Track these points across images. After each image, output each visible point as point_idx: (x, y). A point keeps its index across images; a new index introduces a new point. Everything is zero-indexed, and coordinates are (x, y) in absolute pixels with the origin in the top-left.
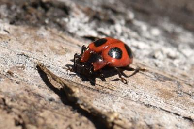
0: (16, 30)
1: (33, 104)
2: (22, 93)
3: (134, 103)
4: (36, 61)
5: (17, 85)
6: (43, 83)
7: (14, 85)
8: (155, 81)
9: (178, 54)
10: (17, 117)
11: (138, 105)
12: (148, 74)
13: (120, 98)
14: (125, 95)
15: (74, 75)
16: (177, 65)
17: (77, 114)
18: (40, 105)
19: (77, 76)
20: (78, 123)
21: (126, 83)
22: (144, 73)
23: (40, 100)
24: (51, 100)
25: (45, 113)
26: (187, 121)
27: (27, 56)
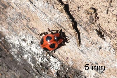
0: (81, 68)
1: (89, 26)
2: (91, 32)
3: (49, 16)
4: (79, 48)
5: (91, 37)
6: (81, 35)
7: (92, 38)
8: (36, 28)
9: (21, 42)
10: (97, 21)
11: (48, 15)
12: (37, 33)
13: (54, 20)
14: (51, 21)
15: (67, 37)
16: (24, 35)
17: (73, 16)
18: (86, 24)
19: (66, 36)
20: (74, 12)
21: (48, 28)
22: (39, 34)
23: (85, 27)
24: (81, 26)
25: (85, 20)
26: (32, 2)
27: (82, 51)
